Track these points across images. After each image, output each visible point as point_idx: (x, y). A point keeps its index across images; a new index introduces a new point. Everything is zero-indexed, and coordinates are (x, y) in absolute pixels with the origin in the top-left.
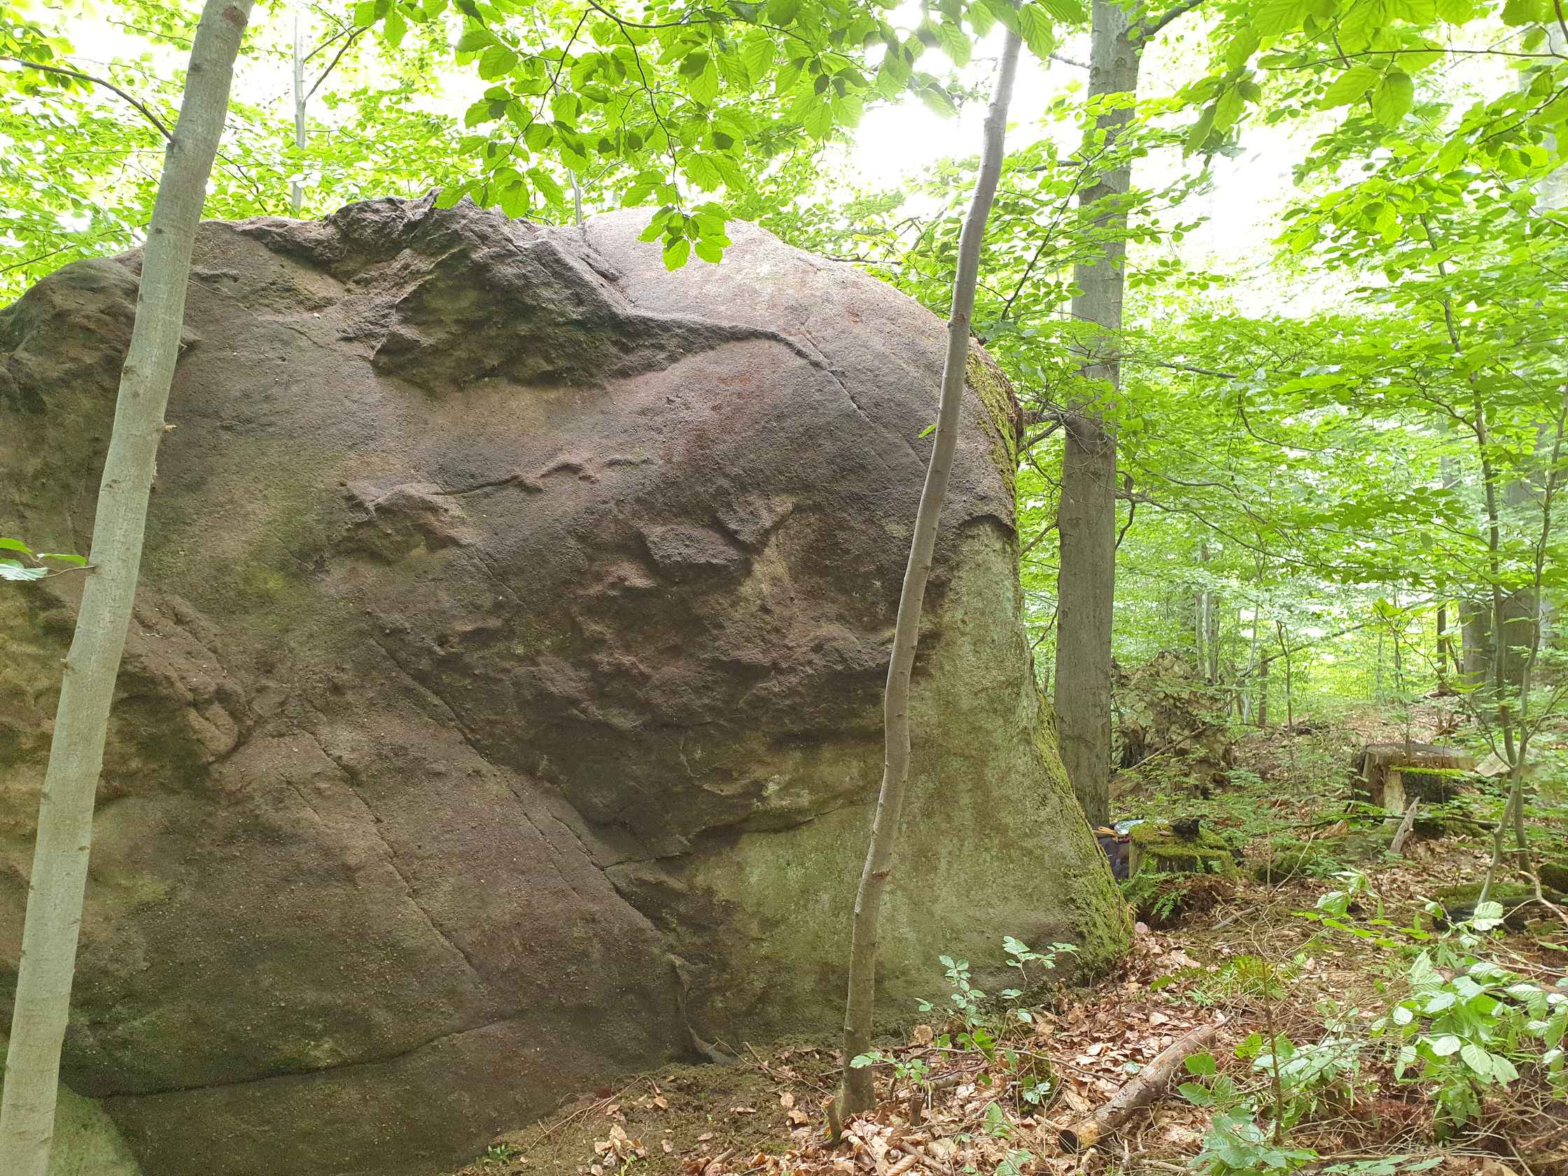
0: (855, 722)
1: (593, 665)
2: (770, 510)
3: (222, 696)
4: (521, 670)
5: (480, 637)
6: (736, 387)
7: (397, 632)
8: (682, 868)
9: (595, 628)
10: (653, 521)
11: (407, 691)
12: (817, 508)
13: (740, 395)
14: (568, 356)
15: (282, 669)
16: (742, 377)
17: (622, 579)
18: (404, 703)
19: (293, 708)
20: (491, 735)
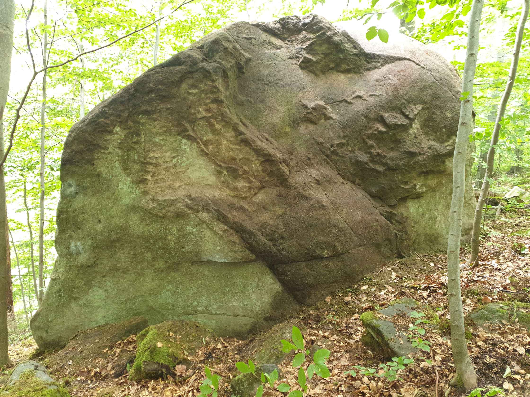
0: (438, 168)
1: (371, 153)
2: (416, 109)
3: (284, 161)
4: (351, 155)
5: (341, 145)
6: (402, 74)
7: (321, 143)
8: (395, 208)
9: (370, 142)
10: (385, 112)
11: (325, 160)
12: (428, 108)
13: (404, 76)
14: (353, 64)
15: (295, 153)
16: (404, 71)
17: (378, 129)
18: (324, 163)
19: (300, 164)
20: (344, 172)
